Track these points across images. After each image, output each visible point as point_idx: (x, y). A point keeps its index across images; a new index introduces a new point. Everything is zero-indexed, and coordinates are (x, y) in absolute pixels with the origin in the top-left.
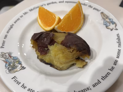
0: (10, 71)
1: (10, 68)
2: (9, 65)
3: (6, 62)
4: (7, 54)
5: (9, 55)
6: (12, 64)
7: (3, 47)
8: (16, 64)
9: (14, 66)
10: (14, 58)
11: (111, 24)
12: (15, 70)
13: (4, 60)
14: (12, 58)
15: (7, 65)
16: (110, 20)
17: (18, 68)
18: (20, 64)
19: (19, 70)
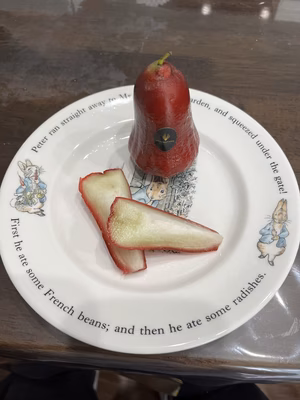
0: (18, 203)
1: (21, 199)
2: (25, 192)
3: (23, 184)
4: (34, 169)
5: (36, 173)
6: (28, 193)
7: (38, 149)
8: (36, 199)
9: (31, 199)
10: (41, 184)
11: (276, 242)
12: (27, 207)
13: (23, 176)
14: (37, 181)
15: (21, 190)
16: (283, 231)
17: (34, 207)
18: (42, 202)
19: (33, 211)
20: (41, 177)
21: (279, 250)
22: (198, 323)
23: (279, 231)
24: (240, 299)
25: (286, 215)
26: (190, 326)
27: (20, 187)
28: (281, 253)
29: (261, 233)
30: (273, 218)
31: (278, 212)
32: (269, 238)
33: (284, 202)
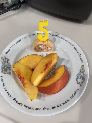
0: (2, 71)
1: (3, 70)
2: (4, 67)
3: (3, 64)
5: (7, 61)
6: (5, 68)
7: (7, 53)
8: (8, 69)
9: (6, 69)
10: (9, 64)
11: (82, 78)
12: (6, 72)
13: (3, 62)
14: (8, 63)
15: (3, 67)
16: (83, 75)
17: (7, 72)
18: (10, 70)
19: (7, 73)
20: (9, 62)
21: (83, 81)
22: (60, 105)
23: (82, 75)
24: (72, 97)
25: (84, 70)
26: (58, 106)
27: (3, 66)
28: (83, 82)
29: (77, 76)
30: (80, 71)
31: (81, 69)
32: (80, 77)
33: (83, 66)
